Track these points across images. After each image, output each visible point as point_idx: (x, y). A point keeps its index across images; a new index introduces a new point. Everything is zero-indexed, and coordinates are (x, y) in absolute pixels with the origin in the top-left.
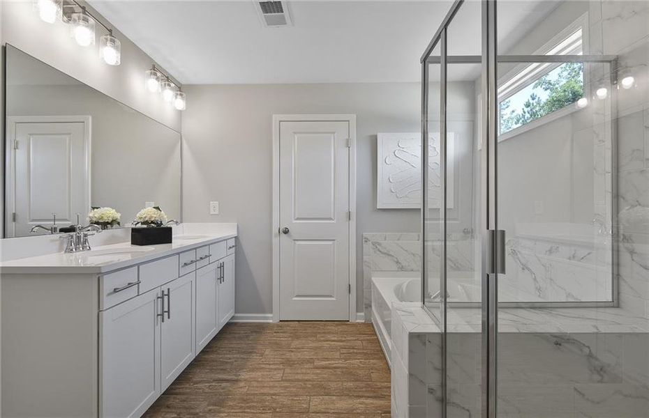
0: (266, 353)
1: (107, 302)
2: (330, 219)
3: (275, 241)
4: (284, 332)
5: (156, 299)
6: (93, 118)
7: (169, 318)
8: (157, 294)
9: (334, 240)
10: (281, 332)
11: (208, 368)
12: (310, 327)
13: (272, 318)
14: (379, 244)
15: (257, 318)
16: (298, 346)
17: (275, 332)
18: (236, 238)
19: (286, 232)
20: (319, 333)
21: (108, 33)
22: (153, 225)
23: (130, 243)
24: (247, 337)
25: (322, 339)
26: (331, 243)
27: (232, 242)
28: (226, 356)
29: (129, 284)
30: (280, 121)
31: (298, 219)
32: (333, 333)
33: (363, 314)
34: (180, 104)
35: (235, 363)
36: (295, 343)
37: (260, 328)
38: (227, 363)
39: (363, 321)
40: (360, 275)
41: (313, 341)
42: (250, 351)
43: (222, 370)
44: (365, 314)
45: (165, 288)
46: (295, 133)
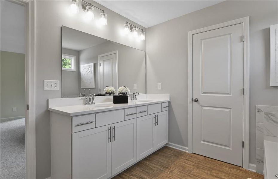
0: (175, 171)
1: (75, 129)
2: (228, 94)
3: (190, 105)
4: (192, 161)
5: (108, 130)
6: (118, 51)
7: (115, 140)
8: (109, 128)
9: (230, 108)
10: (190, 161)
11: (142, 169)
12: (210, 163)
13: (187, 150)
14: (272, 115)
15: (180, 148)
16: (195, 174)
17: (187, 160)
18: (169, 102)
19: (196, 101)
20: (215, 170)
21: (102, 12)
22: (120, 94)
23: (113, 102)
24: (170, 157)
25: (215, 174)
26: (228, 110)
27: (167, 104)
28: (154, 165)
29: (89, 122)
30: (193, 35)
31: (204, 93)
32: (226, 173)
33: (255, 166)
34: (142, 37)
35: (155, 171)
36: (195, 171)
37: (179, 154)
38: (152, 169)
39: (255, 171)
40: (252, 136)
41: (207, 174)
42: (167, 166)
43: (147, 172)
44: (257, 166)
45: (113, 126)
46: (202, 40)
